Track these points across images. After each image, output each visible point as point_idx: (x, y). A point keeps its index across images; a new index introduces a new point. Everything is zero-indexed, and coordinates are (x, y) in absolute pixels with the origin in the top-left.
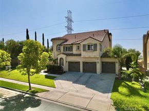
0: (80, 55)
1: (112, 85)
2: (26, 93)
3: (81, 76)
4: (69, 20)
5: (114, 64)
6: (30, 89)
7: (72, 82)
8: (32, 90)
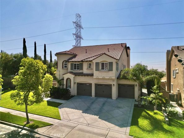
0: (92, 75)
1: (131, 115)
2: (23, 129)
3: (93, 103)
4: (78, 26)
5: (133, 86)
6: (28, 123)
7: (81, 111)
8: (31, 123)
